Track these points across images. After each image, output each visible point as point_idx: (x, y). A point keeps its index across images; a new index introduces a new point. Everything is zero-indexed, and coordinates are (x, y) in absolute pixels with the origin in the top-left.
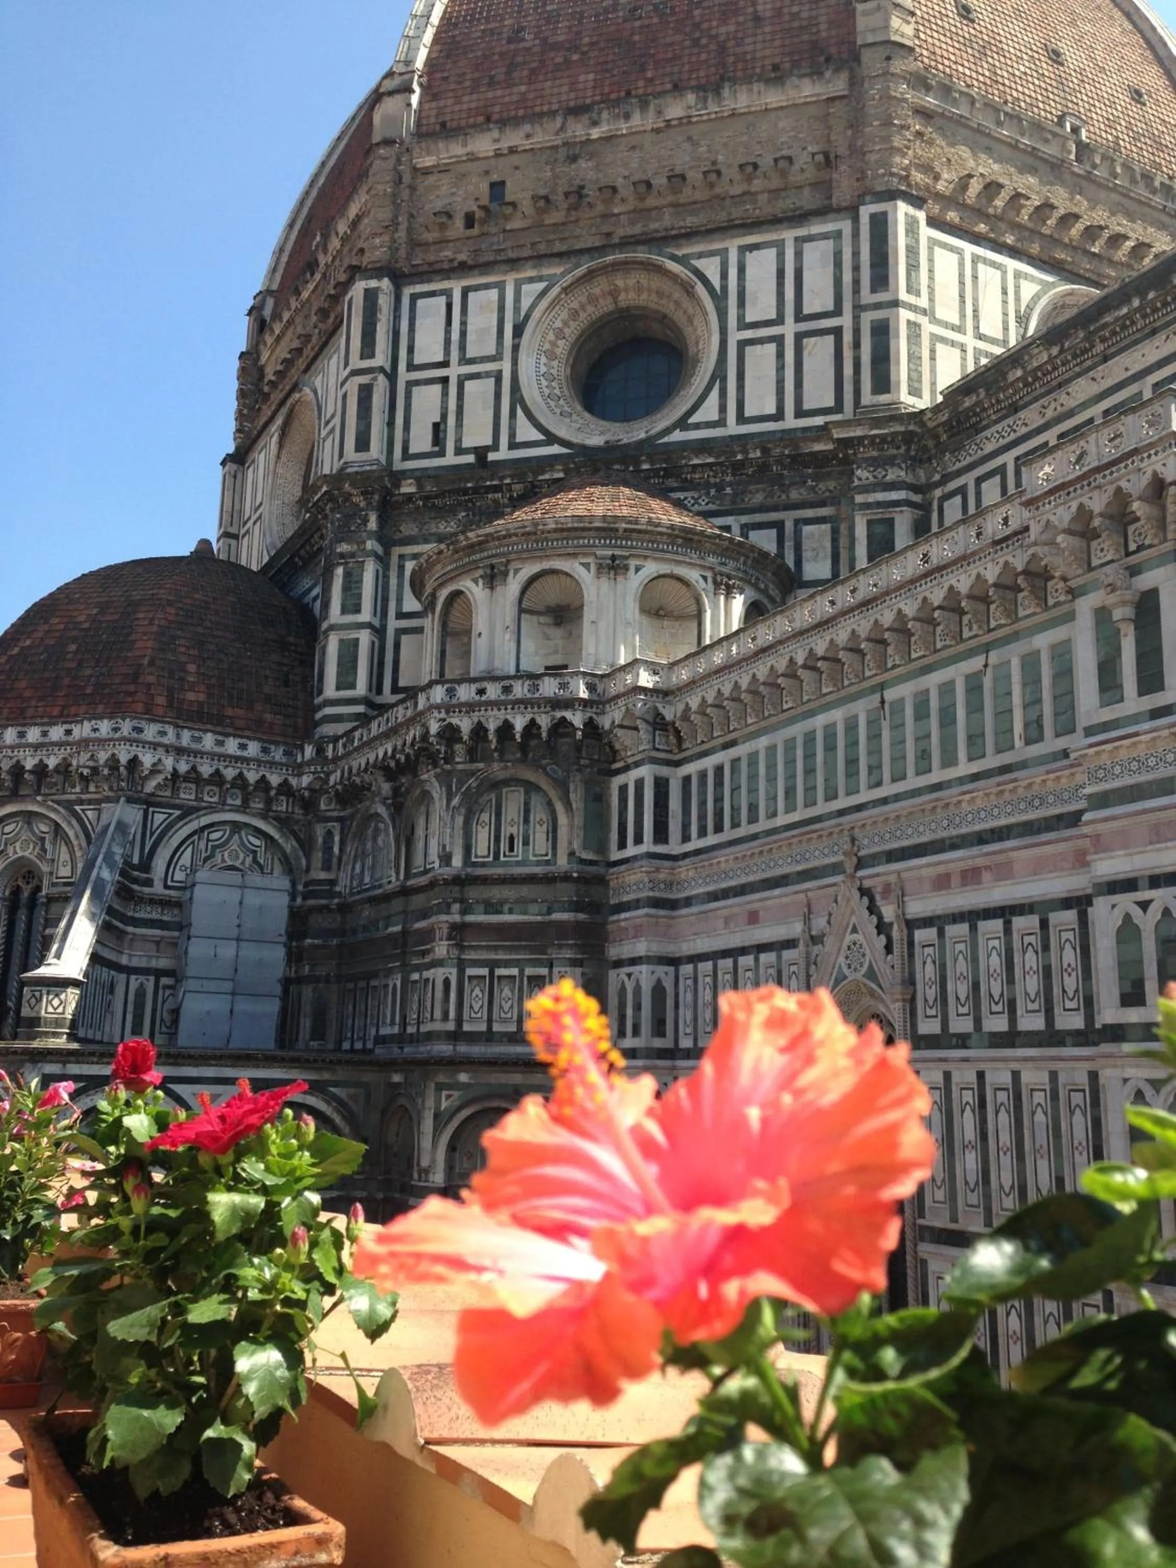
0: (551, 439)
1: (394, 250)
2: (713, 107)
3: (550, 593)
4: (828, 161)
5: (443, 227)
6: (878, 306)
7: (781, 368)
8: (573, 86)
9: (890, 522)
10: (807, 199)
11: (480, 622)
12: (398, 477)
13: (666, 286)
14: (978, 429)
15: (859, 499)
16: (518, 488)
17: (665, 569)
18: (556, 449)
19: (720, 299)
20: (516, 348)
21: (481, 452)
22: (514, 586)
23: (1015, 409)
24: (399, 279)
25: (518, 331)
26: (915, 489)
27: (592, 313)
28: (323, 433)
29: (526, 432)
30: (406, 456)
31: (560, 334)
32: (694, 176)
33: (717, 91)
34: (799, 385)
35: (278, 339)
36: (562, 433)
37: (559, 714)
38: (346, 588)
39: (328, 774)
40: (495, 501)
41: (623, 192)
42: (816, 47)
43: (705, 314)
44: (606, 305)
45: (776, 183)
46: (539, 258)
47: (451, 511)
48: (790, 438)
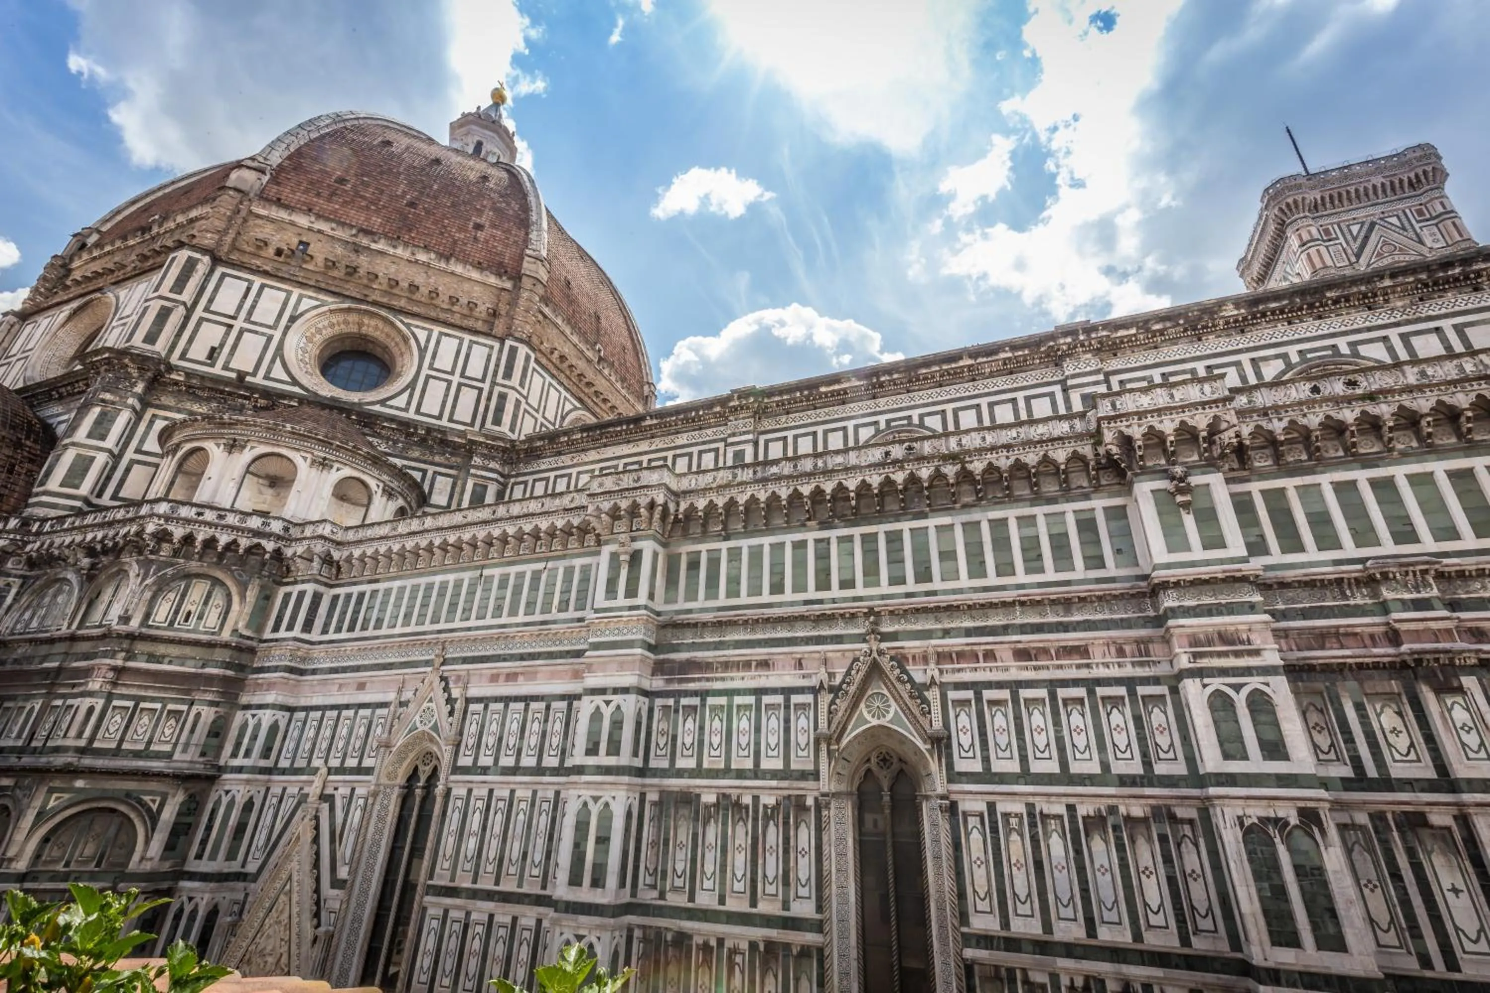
0: (295, 382)
1: (219, 243)
2: (443, 265)
3: (273, 467)
4: (495, 314)
5: (259, 248)
6: (504, 386)
7: (446, 396)
8: (368, 219)
9: (486, 487)
10: (479, 326)
11: (212, 470)
12: (171, 368)
13: (393, 333)
14: (539, 457)
15: (472, 471)
16: (262, 402)
17: (356, 474)
18: (296, 389)
19: (422, 351)
20: (287, 328)
21: (241, 375)
22: (247, 456)
23: (560, 454)
24: (216, 261)
25: (293, 319)
26: (502, 475)
27: (343, 328)
28: (114, 324)
29: (278, 372)
30: (183, 357)
31: (319, 331)
32: (424, 290)
33: (448, 260)
34: (454, 406)
35: (94, 259)
36: (304, 381)
37: (256, 541)
38: (98, 422)
39: (26, 543)
40: (243, 406)
41: (381, 280)
42: (501, 264)
43: (412, 354)
44: (354, 329)
45: (466, 311)
46: (319, 289)
47: (208, 400)
48: (442, 431)
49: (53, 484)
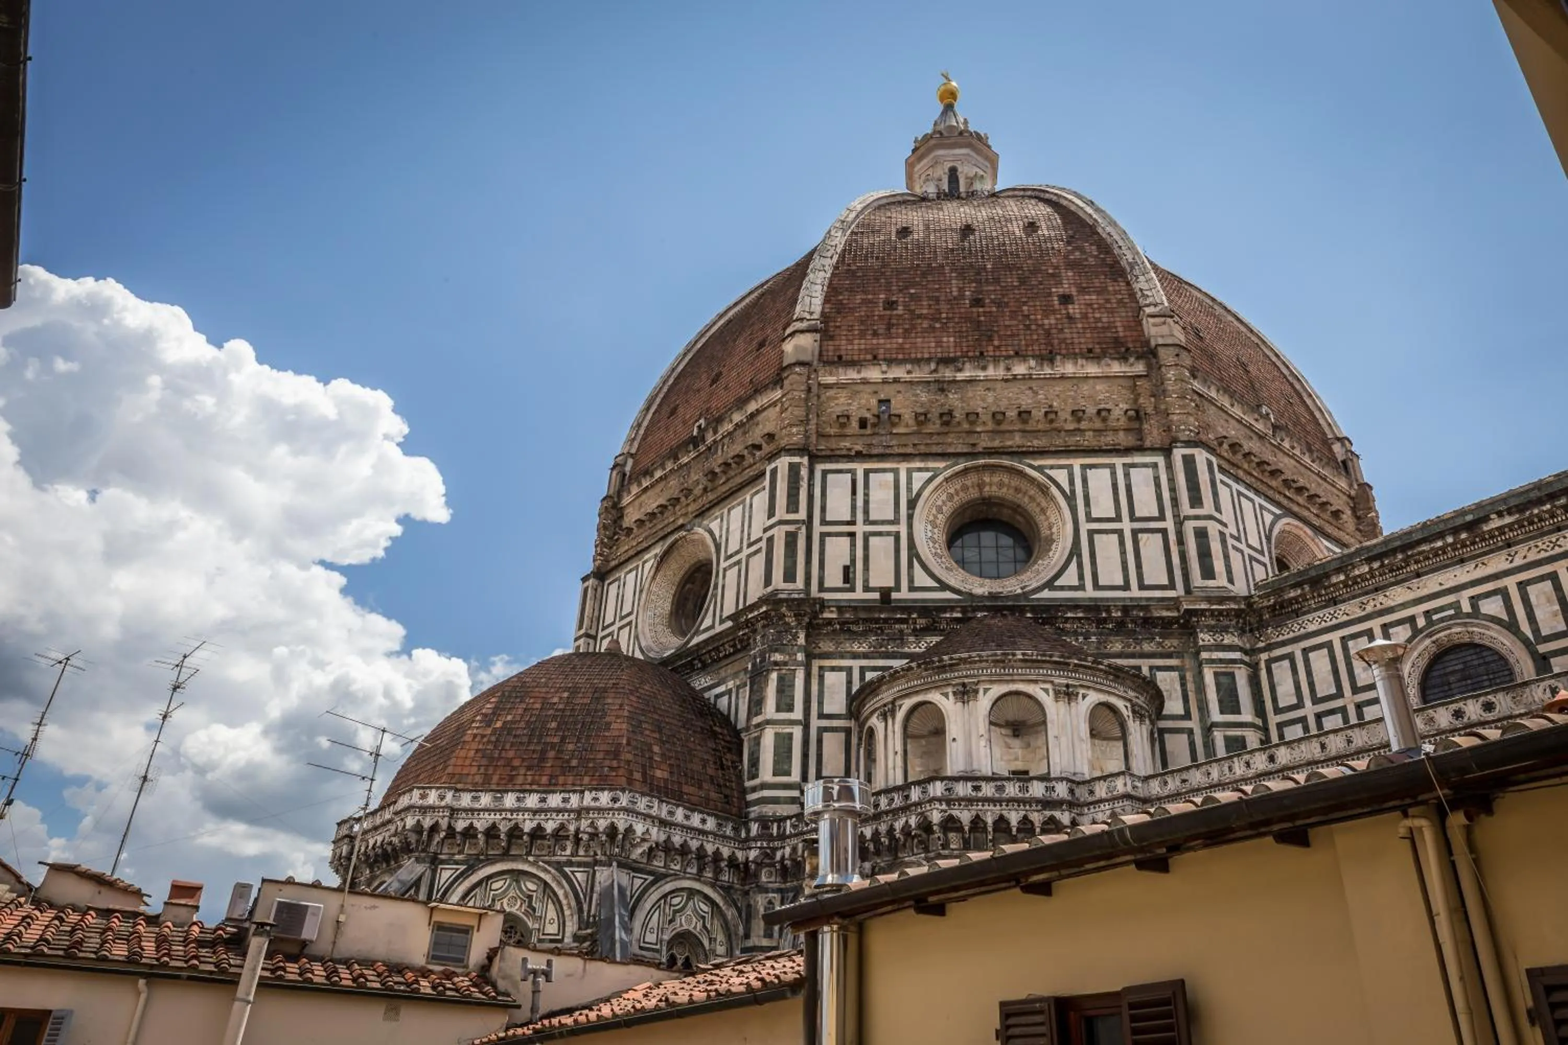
0: (944, 586)
1: (807, 437)
2: (1048, 371)
3: (1016, 711)
4: (1137, 416)
5: (843, 426)
6: (1197, 518)
7: (1123, 553)
8: (939, 343)
9: (1232, 675)
10: (1123, 439)
11: (953, 729)
12: (823, 605)
13: (1024, 485)
14: (1297, 614)
15: (1204, 655)
16: (922, 622)
17: (1103, 698)
18: (948, 595)
19: (1070, 499)
20: (910, 517)
21: (886, 593)
22: (984, 702)
23: (1335, 602)
24: (814, 458)
25: (912, 504)
26: (1246, 652)
27: (964, 497)
28: (723, 565)
29: (921, 579)
30: (822, 588)
31: (939, 509)
32: (1038, 414)
33: (1052, 361)
34: (1139, 566)
35: (646, 489)
36: (952, 582)
37: (1048, 813)
38: (780, 691)
39: (774, 851)
40: (901, 631)
41: (983, 418)
42: (1117, 342)
43: (1059, 509)
44: (974, 494)
45: (1098, 425)
46: (925, 456)
47: (865, 634)
48: (1139, 605)
49: (766, 773)
